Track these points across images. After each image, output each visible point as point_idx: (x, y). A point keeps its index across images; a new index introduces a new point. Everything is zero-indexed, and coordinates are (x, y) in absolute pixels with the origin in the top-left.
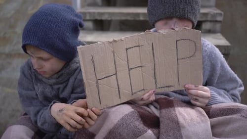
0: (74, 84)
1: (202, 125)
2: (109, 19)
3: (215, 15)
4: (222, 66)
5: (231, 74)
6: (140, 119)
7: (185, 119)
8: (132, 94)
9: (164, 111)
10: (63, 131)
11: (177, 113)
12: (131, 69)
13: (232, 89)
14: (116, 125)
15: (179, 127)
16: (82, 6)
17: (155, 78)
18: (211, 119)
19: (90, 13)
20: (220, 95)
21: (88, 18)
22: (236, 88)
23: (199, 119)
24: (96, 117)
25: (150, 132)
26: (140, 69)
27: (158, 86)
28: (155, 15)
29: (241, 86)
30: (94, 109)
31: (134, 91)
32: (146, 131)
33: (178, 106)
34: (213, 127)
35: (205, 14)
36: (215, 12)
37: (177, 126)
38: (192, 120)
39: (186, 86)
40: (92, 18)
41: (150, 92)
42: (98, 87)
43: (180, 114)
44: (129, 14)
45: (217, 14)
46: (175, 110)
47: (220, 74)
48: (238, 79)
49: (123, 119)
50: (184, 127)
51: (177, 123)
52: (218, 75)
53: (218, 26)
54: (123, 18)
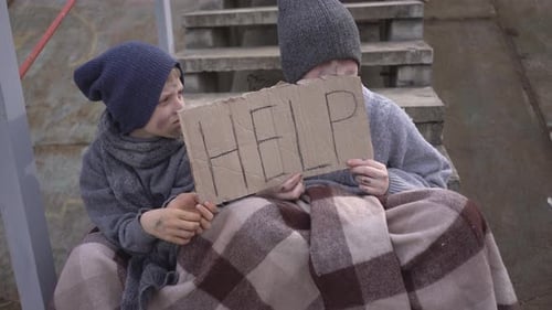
0: (177, 170)
1: (373, 217)
2: (228, 70)
3: (417, 55)
4: (411, 136)
5: (426, 148)
6: (280, 217)
7: (348, 212)
8: (266, 181)
9: (316, 203)
10: (160, 246)
11: (337, 205)
12: (262, 141)
13: (431, 172)
14: (244, 225)
15: (340, 223)
16: (177, 50)
17: (300, 155)
18: (388, 211)
19: (192, 61)
20: (408, 180)
21: (189, 70)
22: (437, 170)
23: (369, 211)
24: (211, 215)
25: (296, 234)
26: (275, 141)
27: (306, 167)
28: (302, 64)
29: (446, 167)
30: (207, 203)
31: (268, 177)
32: (290, 233)
33: (338, 195)
34: (389, 221)
35: (401, 54)
36: (419, 48)
37: (336, 221)
38: (358, 212)
39: (349, 162)
40: (197, 71)
41: (294, 178)
42: (211, 169)
43: (341, 205)
44: (263, 60)
45: (421, 51)
46: (333, 201)
47: (409, 150)
48: (439, 154)
49: (254, 216)
50: (346, 223)
51: (337, 217)
52: (405, 151)
53: (426, 74)
54: (254, 67)
